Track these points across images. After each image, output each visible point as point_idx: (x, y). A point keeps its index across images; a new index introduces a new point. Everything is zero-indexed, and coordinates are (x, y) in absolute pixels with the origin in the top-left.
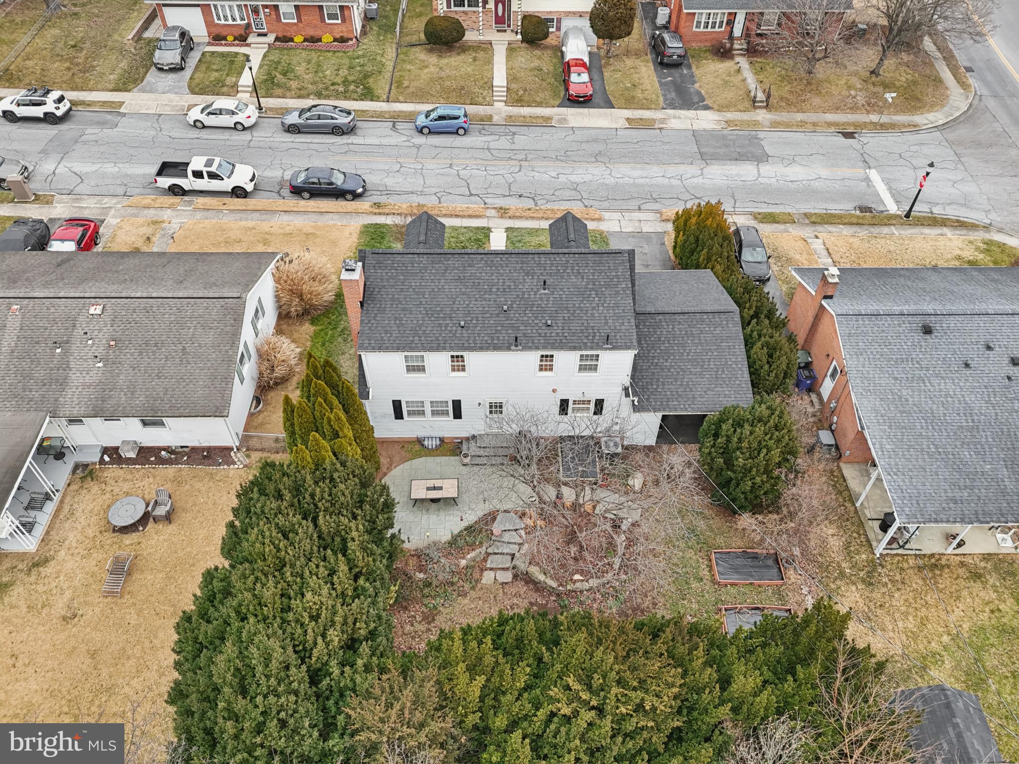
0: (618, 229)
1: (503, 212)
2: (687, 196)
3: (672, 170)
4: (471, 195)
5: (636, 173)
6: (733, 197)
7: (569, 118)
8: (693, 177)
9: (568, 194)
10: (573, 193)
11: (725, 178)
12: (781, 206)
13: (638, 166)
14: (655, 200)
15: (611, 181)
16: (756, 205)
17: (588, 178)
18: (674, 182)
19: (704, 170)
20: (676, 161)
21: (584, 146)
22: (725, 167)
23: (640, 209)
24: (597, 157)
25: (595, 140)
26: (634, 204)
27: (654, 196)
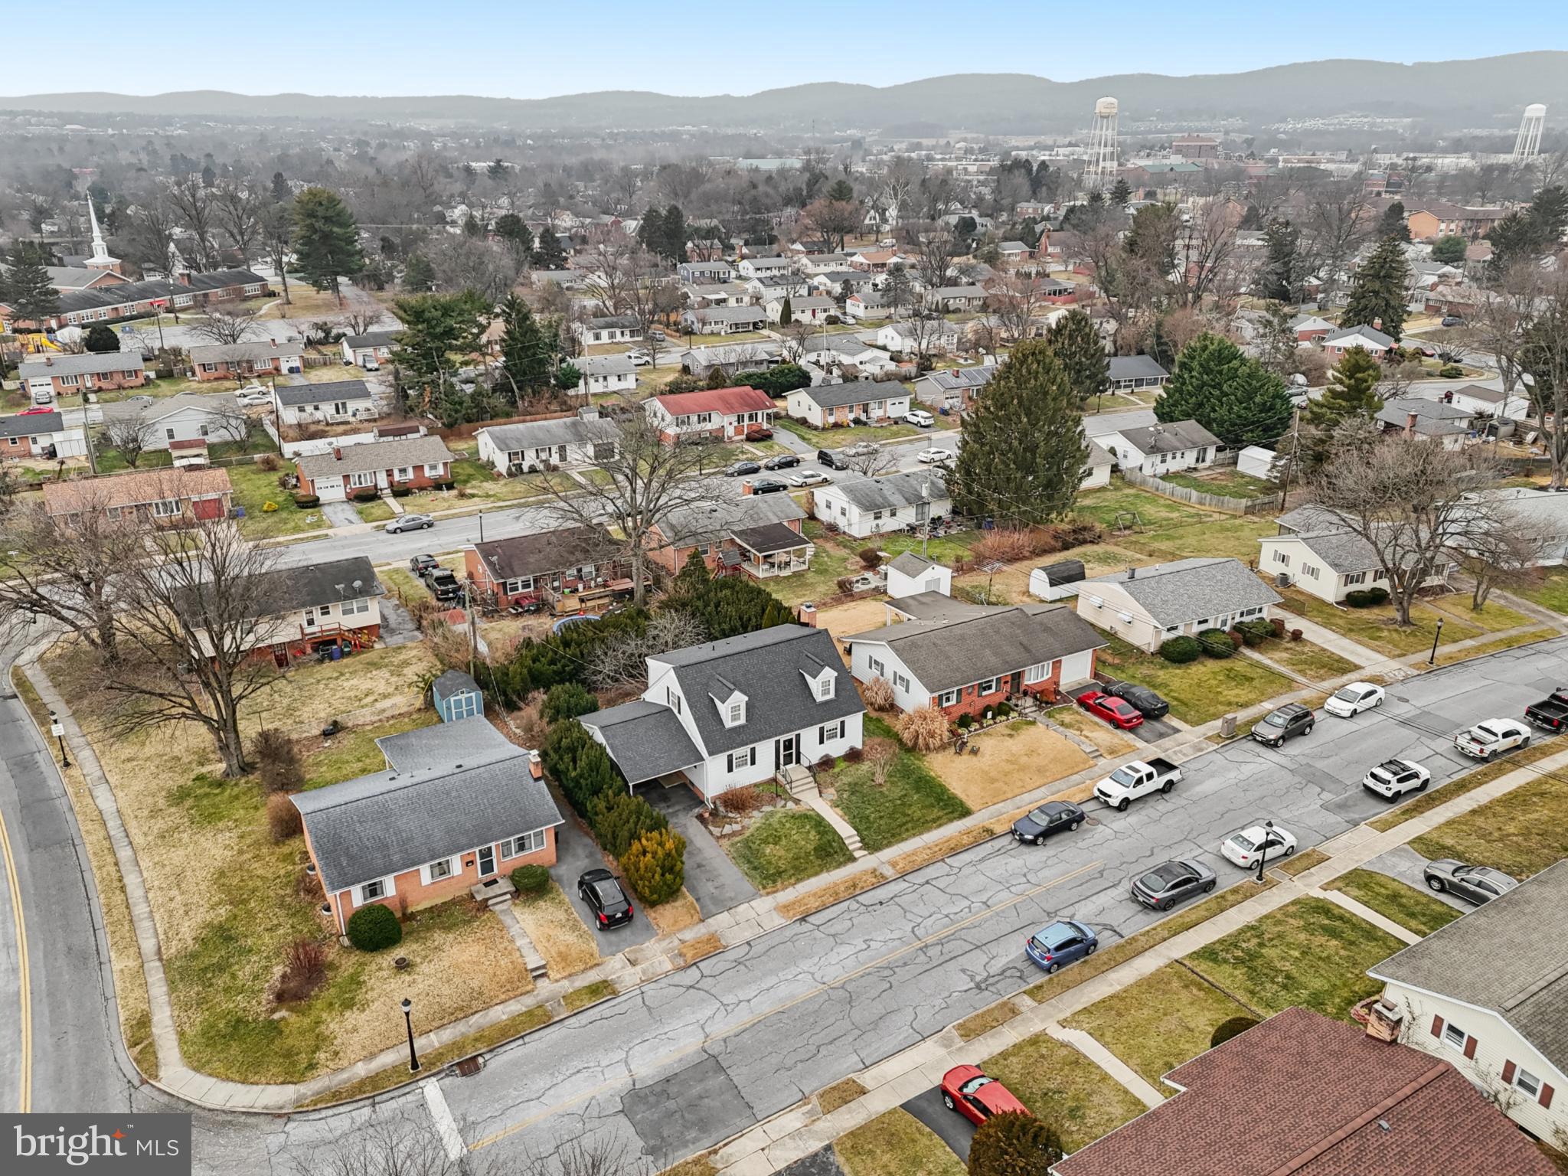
0: (753, 903)
1: (880, 880)
2: (706, 983)
3: (743, 1017)
4: (927, 882)
5: (783, 991)
6: (649, 1009)
7: (942, 1052)
8: (712, 1017)
9: (837, 927)
10: (832, 931)
11: (670, 1035)
12: (584, 1022)
13: (789, 1004)
14: (738, 962)
15: (805, 965)
16: (617, 1010)
17: (833, 958)
18: (729, 999)
19: (702, 1036)
20: (746, 1036)
21: (878, 1008)
22: (677, 1056)
23: (748, 943)
24: (846, 996)
25: (875, 1024)
26: (758, 948)
27: (741, 967)
